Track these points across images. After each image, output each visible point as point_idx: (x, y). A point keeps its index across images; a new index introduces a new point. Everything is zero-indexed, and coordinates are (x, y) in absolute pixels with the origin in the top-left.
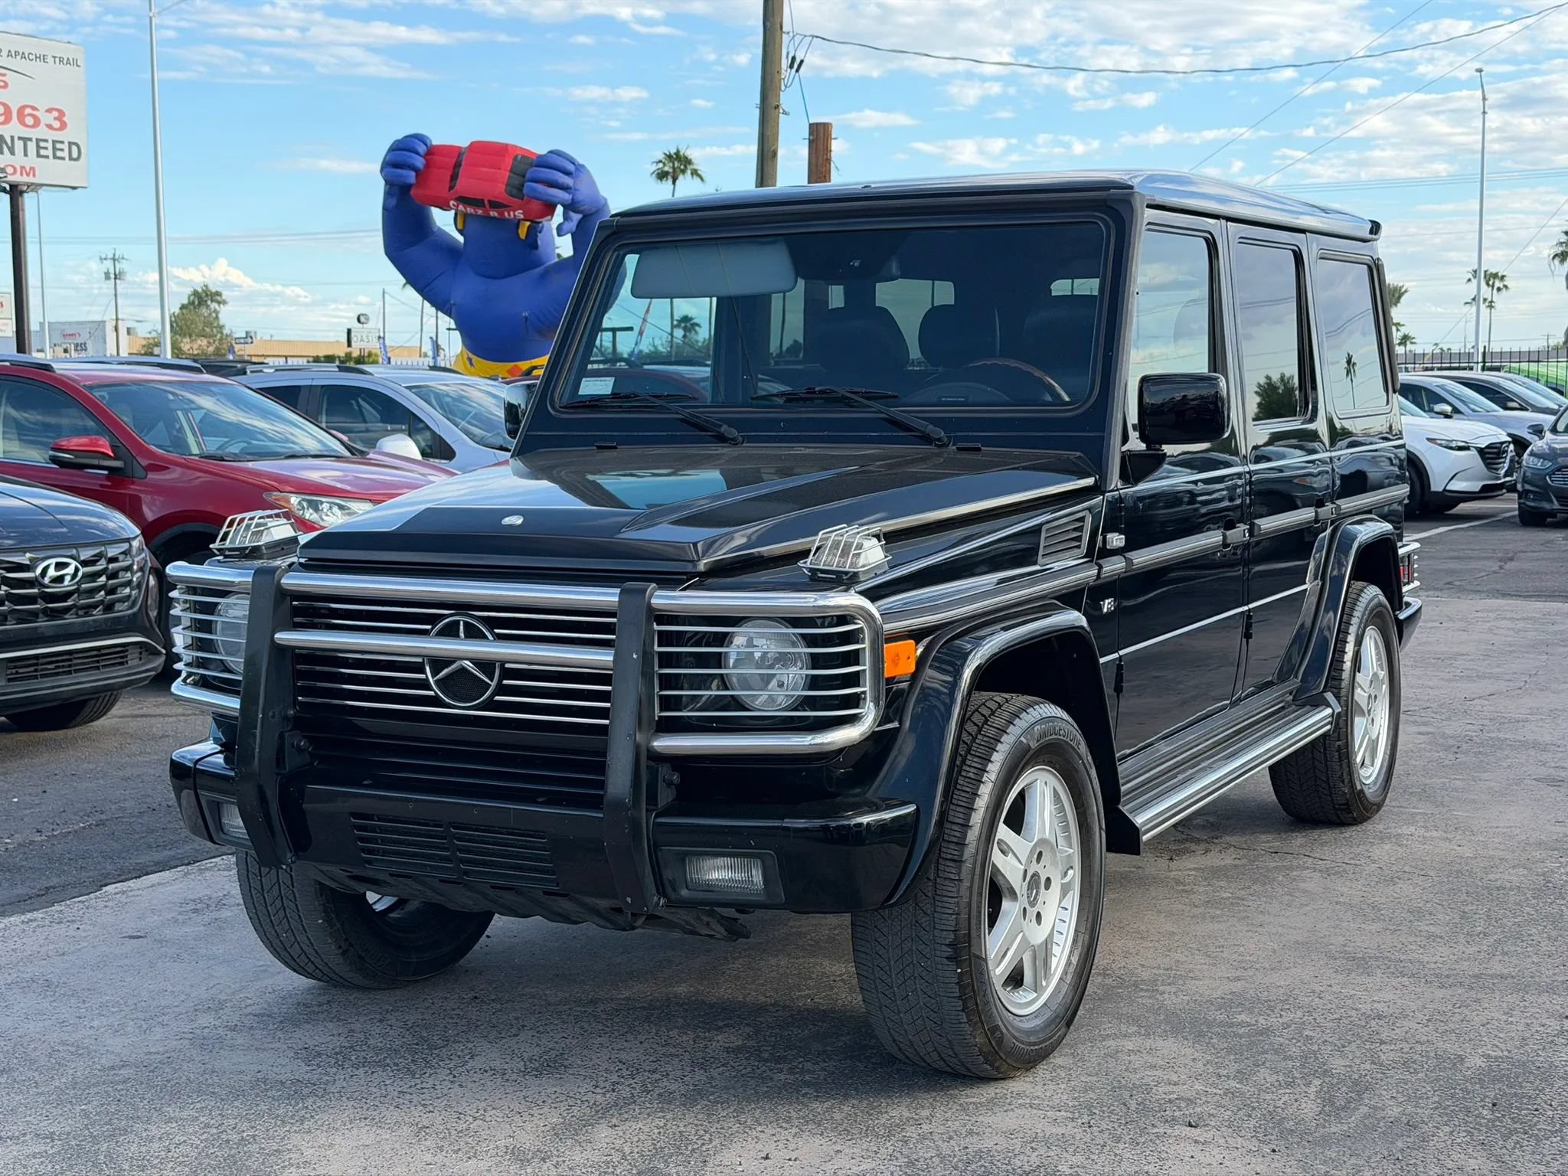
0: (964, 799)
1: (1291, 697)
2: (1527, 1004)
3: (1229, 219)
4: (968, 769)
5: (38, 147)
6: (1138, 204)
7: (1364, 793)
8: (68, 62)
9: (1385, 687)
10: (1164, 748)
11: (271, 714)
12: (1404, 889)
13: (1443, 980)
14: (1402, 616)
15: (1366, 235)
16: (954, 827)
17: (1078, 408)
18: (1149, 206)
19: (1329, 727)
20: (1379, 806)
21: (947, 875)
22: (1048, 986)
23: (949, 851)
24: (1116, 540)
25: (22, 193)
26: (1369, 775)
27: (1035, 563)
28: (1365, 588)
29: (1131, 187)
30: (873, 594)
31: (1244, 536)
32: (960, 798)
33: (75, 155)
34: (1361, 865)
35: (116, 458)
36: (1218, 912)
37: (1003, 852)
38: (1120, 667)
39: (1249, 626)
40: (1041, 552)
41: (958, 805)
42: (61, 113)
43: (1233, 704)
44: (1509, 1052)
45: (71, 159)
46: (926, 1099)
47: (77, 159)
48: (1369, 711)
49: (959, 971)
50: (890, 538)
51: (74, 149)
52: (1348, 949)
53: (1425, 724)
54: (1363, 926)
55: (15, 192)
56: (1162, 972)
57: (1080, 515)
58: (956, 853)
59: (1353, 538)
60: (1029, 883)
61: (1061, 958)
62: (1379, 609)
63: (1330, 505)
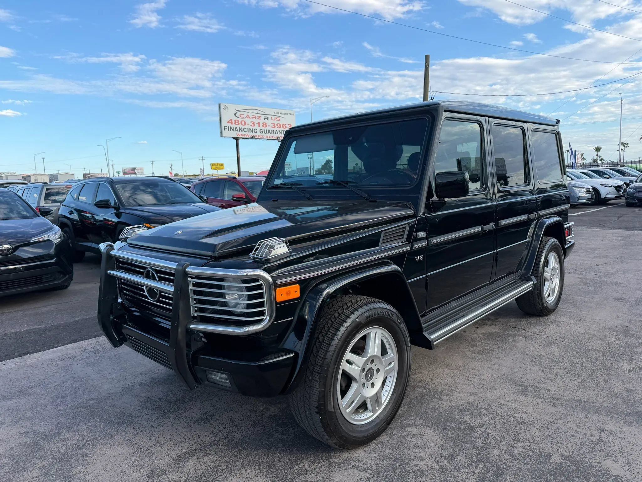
0: (325, 347)
1: (519, 277)
2: (587, 419)
3: (489, 117)
4: (329, 333)
6: (441, 110)
7: (548, 307)
8: (292, 114)
9: (558, 271)
10: (454, 304)
13: (555, 402)
14: (566, 247)
15: (554, 124)
16: (320, 359)
17: (408, 187)
18: (445, 111)
19: (532, 288)
20: (554, 310)
21: (315, 379)
22: (379, 409)
23: (317, 369)
24: (422, 234)
26: (550, 300)
27: (378, 246)
28: (550, 239)
29: (439, 104)
30: (269, 270)
31: (493, 227)
34: (541, 335)
36: (481, 356)
38: (427, 280)
39: (497, 257)
40: (381, 242)
41: (322, 349)
42: (291, 125)
43: (491, 283)
48: (551, 280)
49: (321, 417)
52: (523, 380)
54: (532, 367)
57: (404, 226)
58: (319, 370)
59: (545, 223)
60: (367, 372)
61: (385, 398)
62: (556, 246)
63: (535, 213)
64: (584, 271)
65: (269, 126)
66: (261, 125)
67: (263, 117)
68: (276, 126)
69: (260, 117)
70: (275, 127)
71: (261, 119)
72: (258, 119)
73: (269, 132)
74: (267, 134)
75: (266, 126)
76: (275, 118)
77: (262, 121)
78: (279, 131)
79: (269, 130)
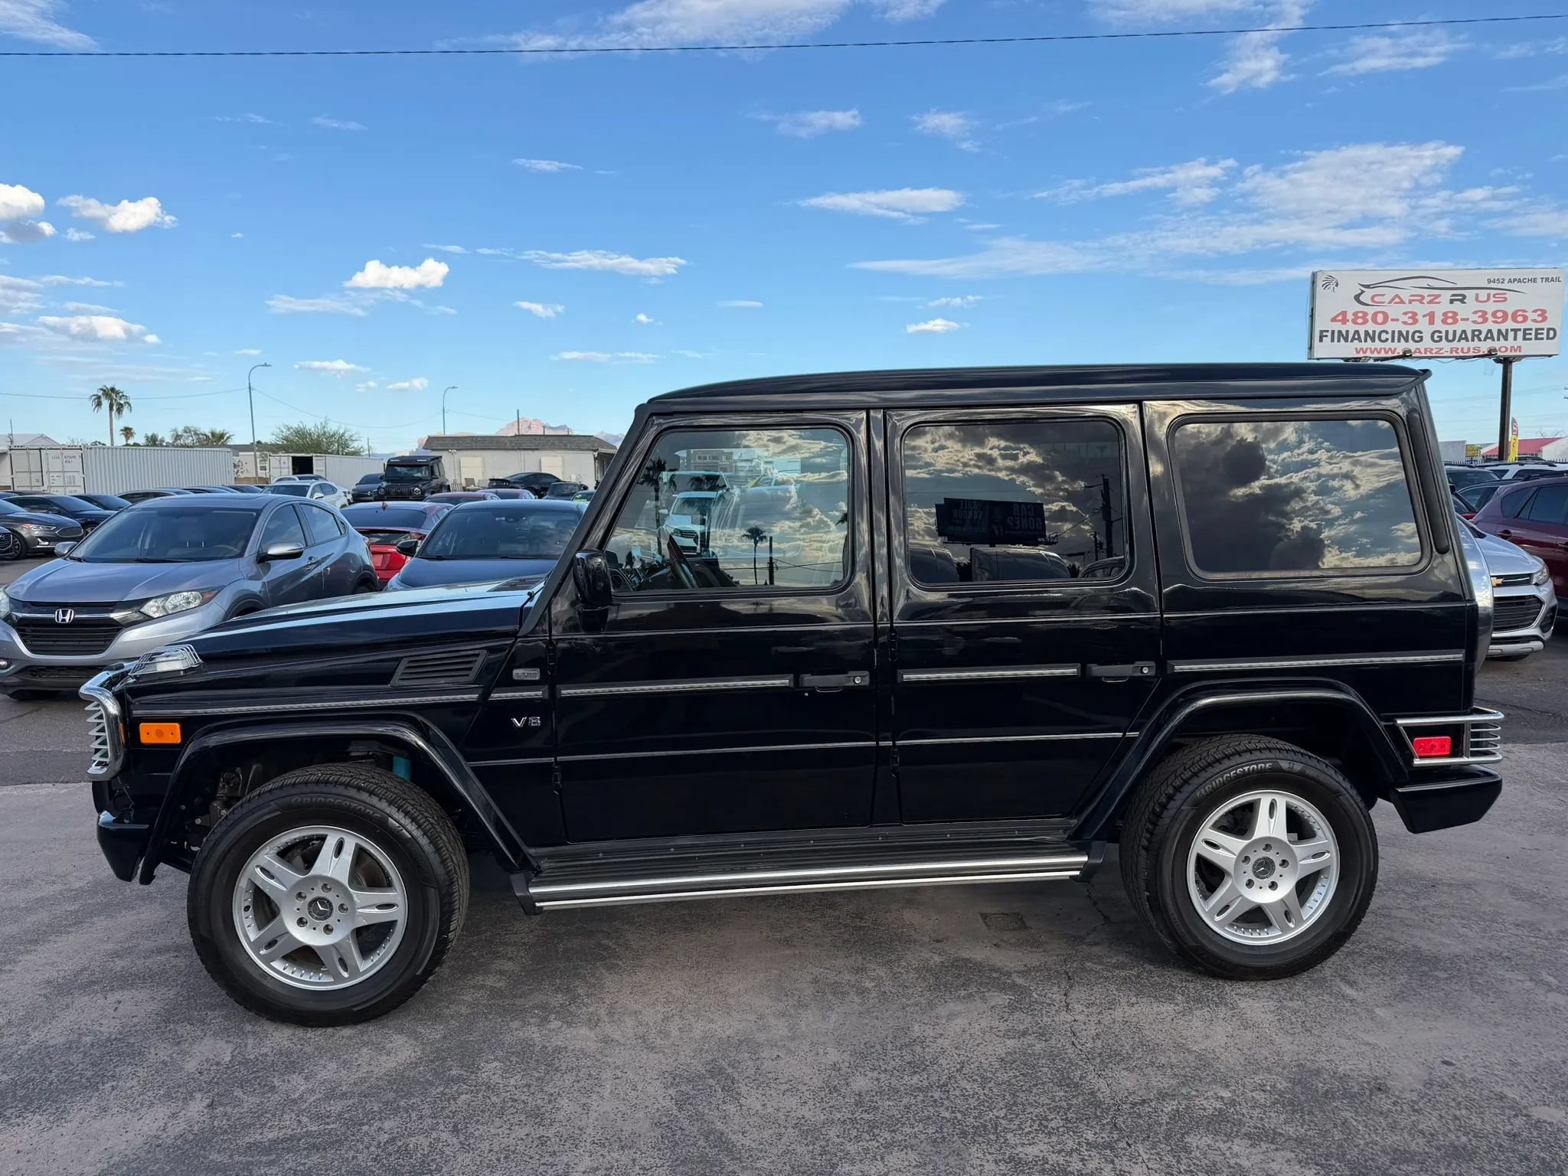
5: (1525, 334)
8: (1552, 280)
25: (1511, 362)
33: (1551, 335)
42: (1544, 312)
45: (1548, 338)
47: (1553, 338)
51: (1552, 333)
55: (1506, 362)
65: (1462, 319)
66: (1439, 318)
67: (1447, 295)
68: (1491, 319)
69: (1438, 296)
70: (1485, 320)
71: (1439, 303)
72: (1430, 302)
73: (1463, 337)
74: (1455, 344)
75: (1455, 321)
76: (1489, 295)
78: (1499, 332)
79: (1464, 332)
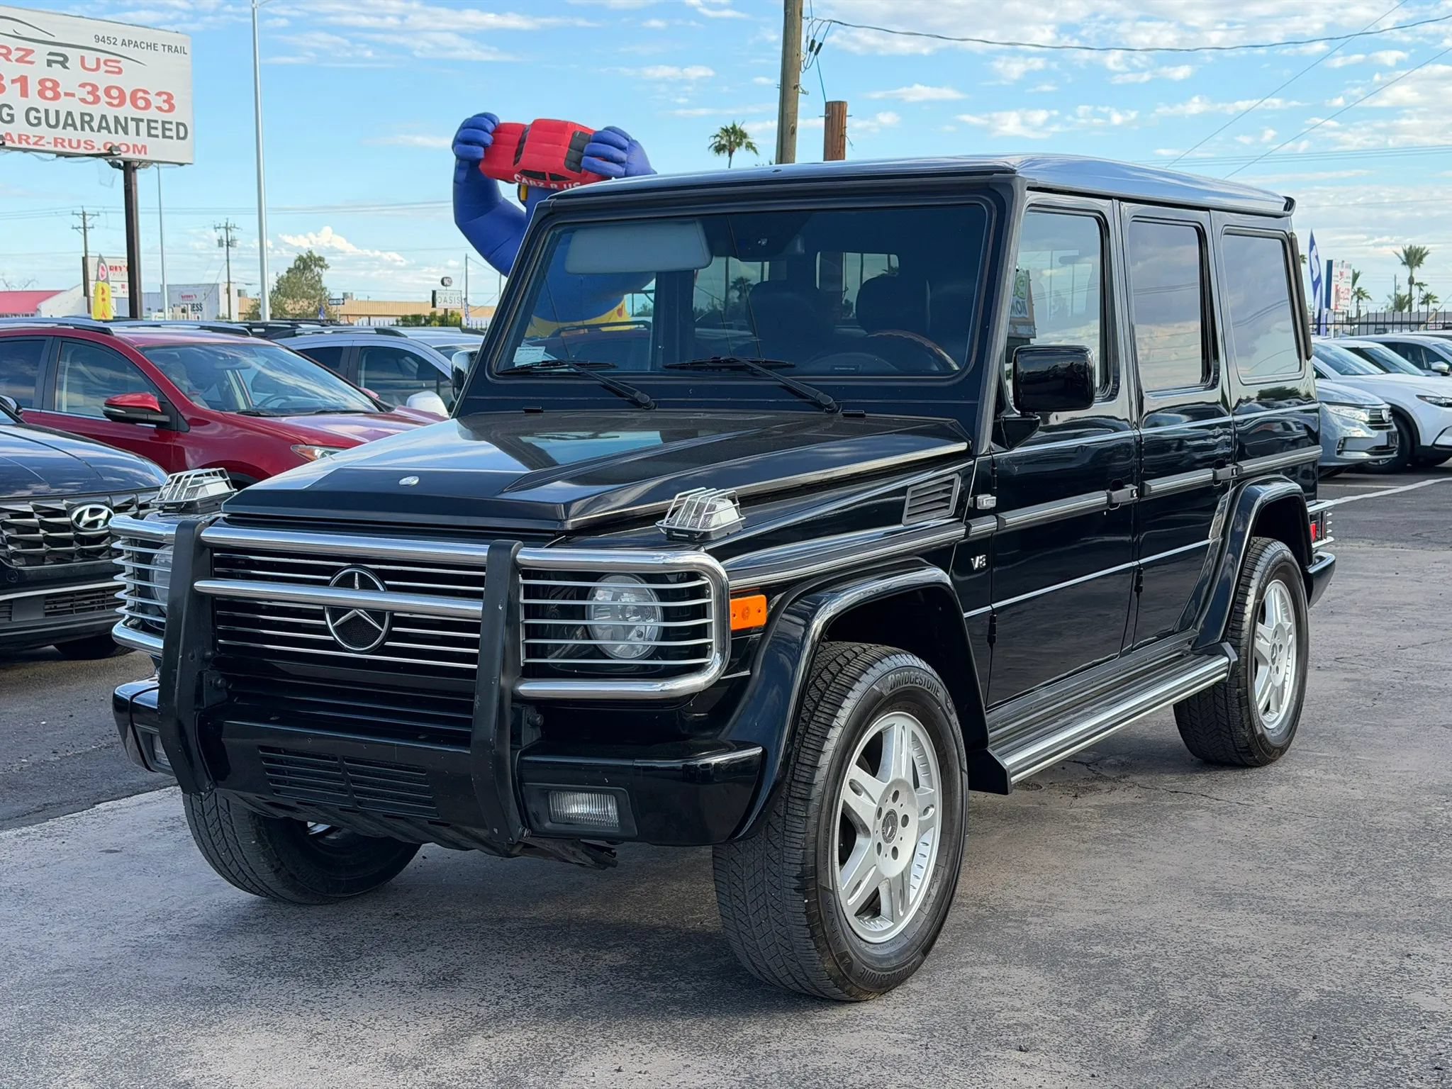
0: (814, 742)
1: (1190, 647)
2: (1374, 942)
3: (1122, 199)
4: (820, 714)
5: (149, 128)
6: (1019, 188)
7: (1266, 739)
8: (176, 50)
9: (1292, 638)
10: (1044, 694)
11: (190, 655)
12: (1288, 829)
13: (1299, 917)
14: (1312, 570)
15: (1279, 209)
16: (804, 768)
17: (948, 380)
18: (1029, 189)
19: (1225, 675)
20: (1282, 750)
21: (795, 812)
22: (905, 915)
23: (798, 790)
24: (987, 501)
25: (134, 169)
26: (1272, 721)
27: (900, 522)
28: (1269, 544)
29: (1013, 171)
30: (720, 554)
31: (1132, 496)
32: (811, 741)
33: (182, 134)
34: (1252, 805)
35: (162, 413)
36: (1104, 848)
37: (856, 791)
38: (992, 620)
39: (1139, 580)
40: (905, 514)
41: (807, 748)
42: (170, 96)
43: (1122, 655)
44: (1343, 987)
45: (178, 138)
46: (782, 1018)
47: (184, 138)
48: (1273, 661)
49: (806, 901)
50: (744, 502)
51: (182, 129)
52: (1216, 885)
53: (1353, 671)
54: (1238, 864)
55: (128, 168)
56: (1034, 903)
57: (950, 477)
58: (804, 792)
59: (1258, 495)
60: (884, 820)
61: (920, 889)
62: (1285, 563)
63: (1231, 466)
64: (1363, 663)
65: (66, 94)
66: (33, 87)
67: (41, 52)
68: (104, 98)
69: (29, 52)
70: (97, 100)
71: (32, 63)
72: (19, 60)
73: (69, 122)
74: (59, 132)
75: (56, 96)
76: (98, 60)
77: (37, 71)
78: (117, 119)
79: (69, 114)
